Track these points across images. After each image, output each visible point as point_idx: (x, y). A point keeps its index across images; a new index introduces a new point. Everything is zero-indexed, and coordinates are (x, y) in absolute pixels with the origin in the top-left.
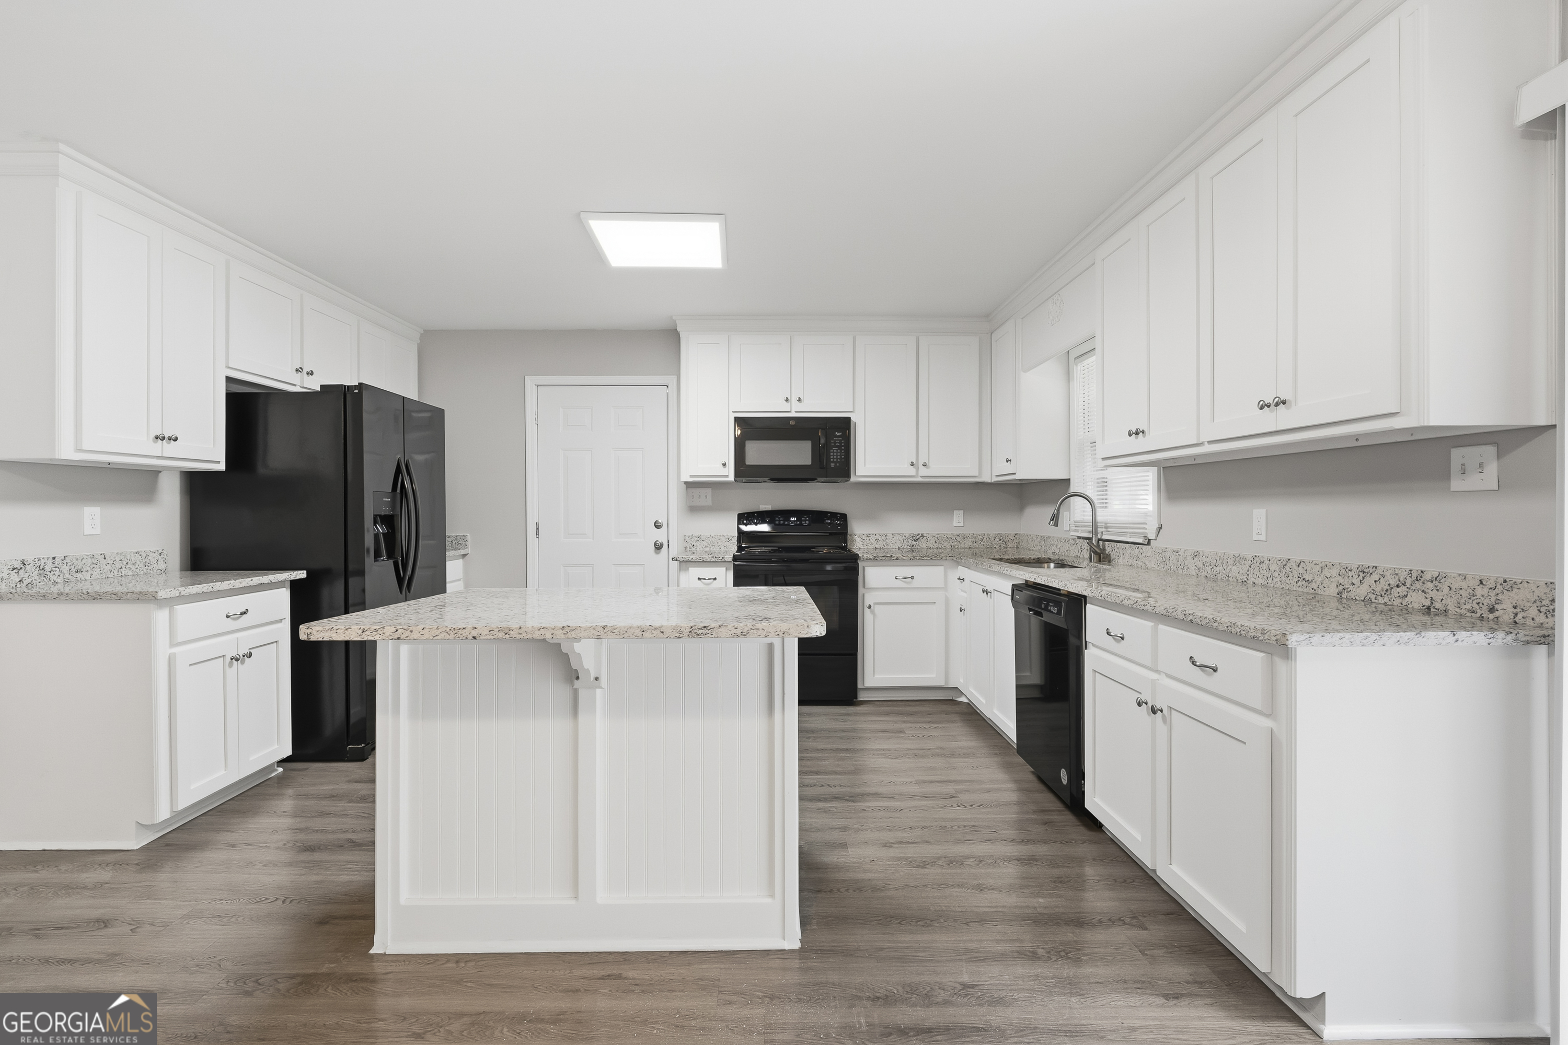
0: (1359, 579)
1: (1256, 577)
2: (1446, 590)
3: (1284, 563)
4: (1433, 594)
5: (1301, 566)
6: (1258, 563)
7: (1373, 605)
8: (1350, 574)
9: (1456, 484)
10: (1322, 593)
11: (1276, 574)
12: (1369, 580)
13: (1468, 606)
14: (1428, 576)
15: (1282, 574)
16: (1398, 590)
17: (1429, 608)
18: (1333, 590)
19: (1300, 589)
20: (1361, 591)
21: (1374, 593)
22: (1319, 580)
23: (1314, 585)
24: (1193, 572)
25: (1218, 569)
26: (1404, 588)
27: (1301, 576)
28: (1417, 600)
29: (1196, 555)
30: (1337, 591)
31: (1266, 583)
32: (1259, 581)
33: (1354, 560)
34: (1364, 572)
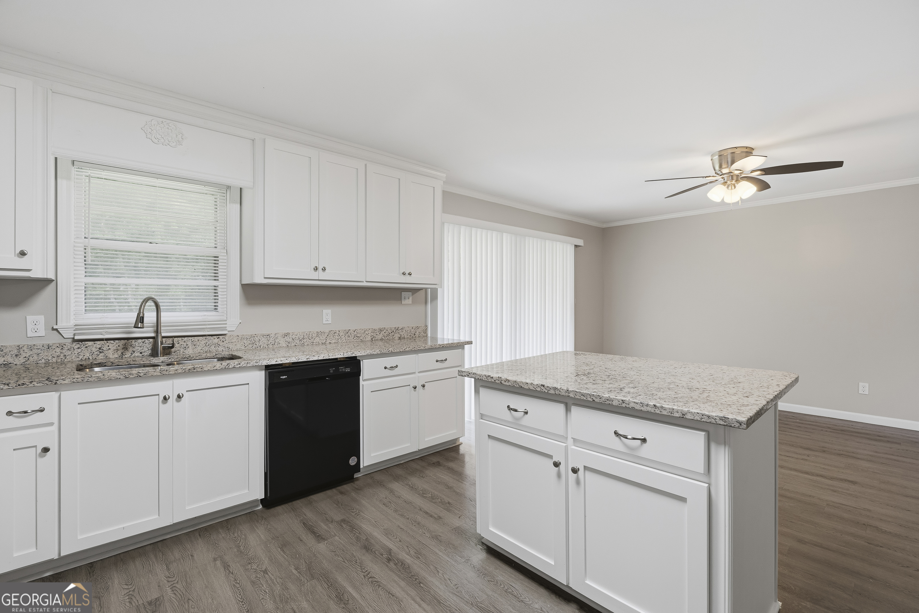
0: (379, 333)
1: (331, 340)
2: (404, 331)
3: (347, 331)
4: (401, 333)
5: (355, 332)
6: (333, 333)
7: (384, 340)
8: (376, 331)
9: (403, 302)
10: (365, 340)
11: (343, 337)
12: (383, 332)
13: (410, 335)
14: (400, 328)
15: (346, 336)
16: (392, 334)
17: (400, 337)
18: (369, 338)
19: (355, 341)
20: (380, 336)
21: (384, 336)
22: (363, 335)
23: (361, 338)
24: (284, 345)
25: (305, 340)
26: (393, 333)
27: (355, 335)
28: (397, 336)
29: (286, 335)
30: (371, 338)
31: (337, 341)
32: (334, 341)
33: (377, 327)
34: (381, 330)
